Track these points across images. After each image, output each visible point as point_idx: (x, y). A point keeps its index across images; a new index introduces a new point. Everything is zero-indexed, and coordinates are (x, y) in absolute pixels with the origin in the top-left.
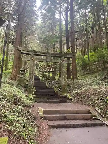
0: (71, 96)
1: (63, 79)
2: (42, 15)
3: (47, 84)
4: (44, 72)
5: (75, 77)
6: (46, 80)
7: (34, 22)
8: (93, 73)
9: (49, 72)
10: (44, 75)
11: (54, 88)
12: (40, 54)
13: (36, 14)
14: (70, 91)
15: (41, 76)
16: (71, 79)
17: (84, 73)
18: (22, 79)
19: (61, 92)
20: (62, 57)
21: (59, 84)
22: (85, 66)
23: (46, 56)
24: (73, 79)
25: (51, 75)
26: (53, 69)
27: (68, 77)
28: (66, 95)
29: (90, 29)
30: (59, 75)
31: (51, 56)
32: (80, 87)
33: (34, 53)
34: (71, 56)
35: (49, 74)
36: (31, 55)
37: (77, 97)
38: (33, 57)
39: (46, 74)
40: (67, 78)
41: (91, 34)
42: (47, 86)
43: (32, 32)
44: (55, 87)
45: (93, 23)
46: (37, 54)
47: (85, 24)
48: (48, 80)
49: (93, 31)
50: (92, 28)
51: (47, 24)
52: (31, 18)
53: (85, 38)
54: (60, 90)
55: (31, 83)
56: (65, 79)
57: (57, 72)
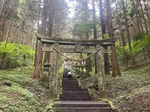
0: (115, 104)
1: (99, 76)
2: (74, 7)
3: (79, 83)
4: (77, 68)
5: (116, 72)
6: (78, 77)
7: (65, 15)
8: (138, 66)
9: (82, 67)
10: (77, 71)
11: (88, 89)
12: (66, 42)
13: (67, 6)
14: (111, 93)
15: (74, 71)
16: (111, 76)
17: (127, 68)
18: (46, 77)
19: (98, 94)
20: (97, 45)
21: (94, 82)
22: (127, 58)
23: (74, 44)
24: (114, 75)
25: (85, 70)
26: (85, 62)
27: (107, 72)
28: (106, 102)
29: (129, 17)
30: (95, 71)
31: (82, 45)
32: (126, 88)
33: (58, 42)
34: (110, 43)
35: (82, 69)
36: (54, 44)
37: (125, 106)
38: (57, 47)
39: (79, 69)
40: (106, 74)
41: (130, 22)
42: (80, 85)
43: (65, 25)
44: (90, 87)
45: (131, 10)
46: (63, 42)
47: (122, 12)
48: (82, 77)
49: (132, 19)
50: (131, 15)
51: (80, 15)
52: (63, 11)
53: (124, 27)
54: (96, 92)
55: (53, 82)
56: (103, 76)
57: (92, 66)
